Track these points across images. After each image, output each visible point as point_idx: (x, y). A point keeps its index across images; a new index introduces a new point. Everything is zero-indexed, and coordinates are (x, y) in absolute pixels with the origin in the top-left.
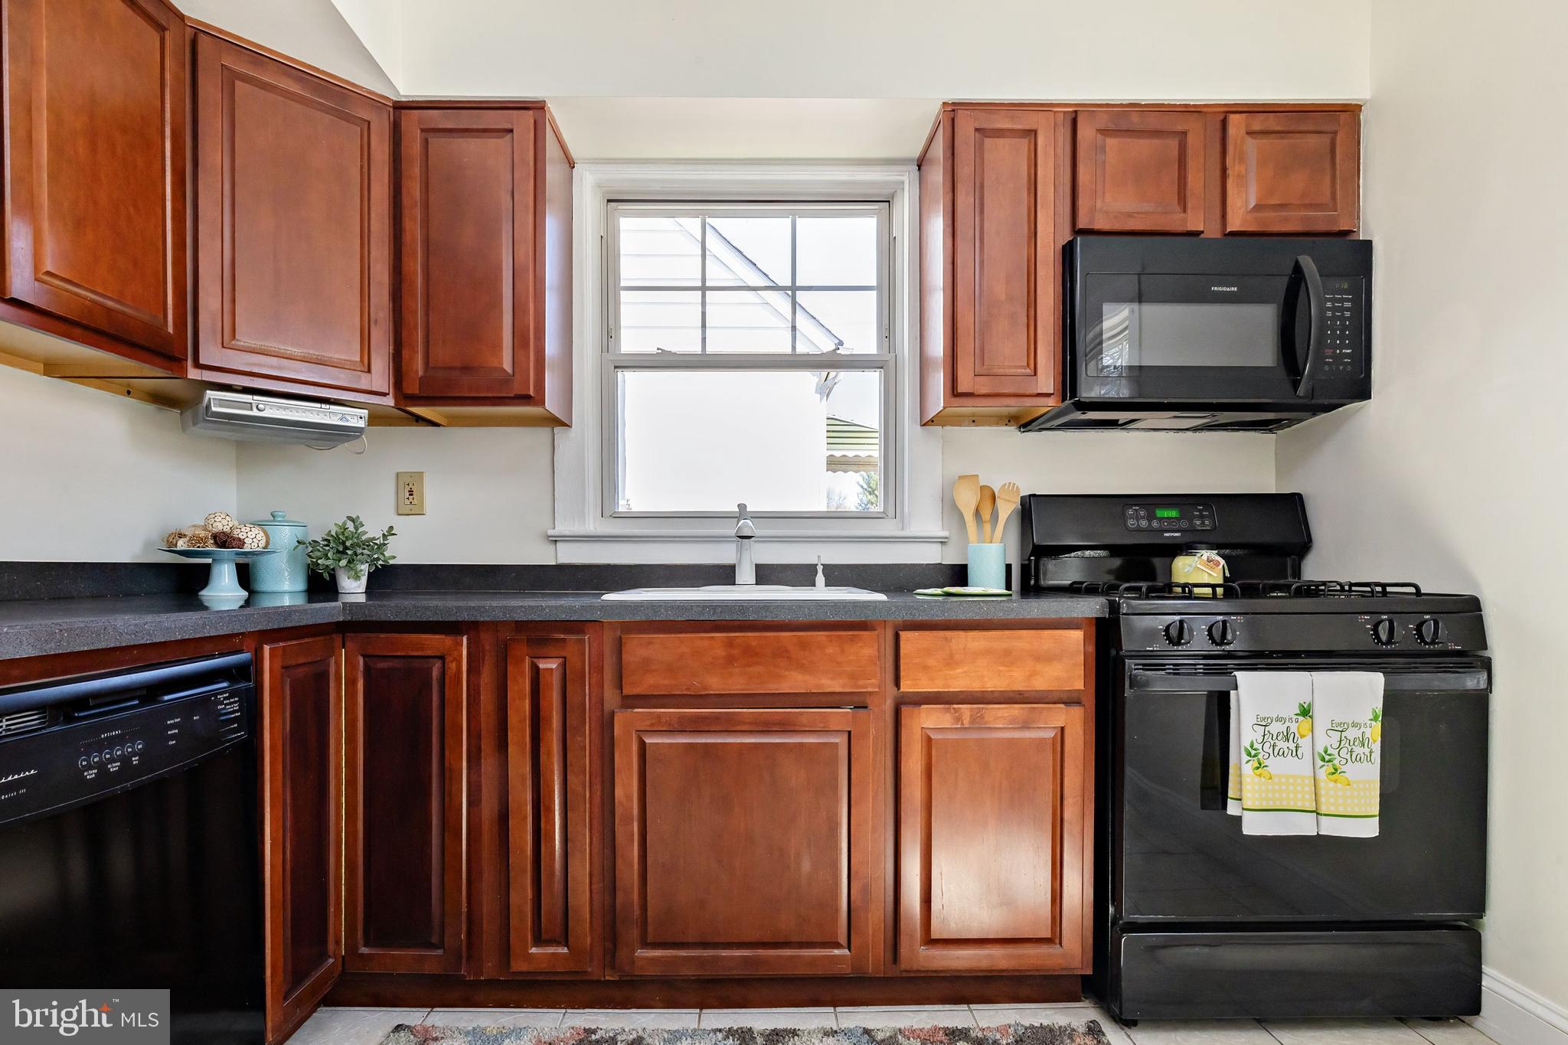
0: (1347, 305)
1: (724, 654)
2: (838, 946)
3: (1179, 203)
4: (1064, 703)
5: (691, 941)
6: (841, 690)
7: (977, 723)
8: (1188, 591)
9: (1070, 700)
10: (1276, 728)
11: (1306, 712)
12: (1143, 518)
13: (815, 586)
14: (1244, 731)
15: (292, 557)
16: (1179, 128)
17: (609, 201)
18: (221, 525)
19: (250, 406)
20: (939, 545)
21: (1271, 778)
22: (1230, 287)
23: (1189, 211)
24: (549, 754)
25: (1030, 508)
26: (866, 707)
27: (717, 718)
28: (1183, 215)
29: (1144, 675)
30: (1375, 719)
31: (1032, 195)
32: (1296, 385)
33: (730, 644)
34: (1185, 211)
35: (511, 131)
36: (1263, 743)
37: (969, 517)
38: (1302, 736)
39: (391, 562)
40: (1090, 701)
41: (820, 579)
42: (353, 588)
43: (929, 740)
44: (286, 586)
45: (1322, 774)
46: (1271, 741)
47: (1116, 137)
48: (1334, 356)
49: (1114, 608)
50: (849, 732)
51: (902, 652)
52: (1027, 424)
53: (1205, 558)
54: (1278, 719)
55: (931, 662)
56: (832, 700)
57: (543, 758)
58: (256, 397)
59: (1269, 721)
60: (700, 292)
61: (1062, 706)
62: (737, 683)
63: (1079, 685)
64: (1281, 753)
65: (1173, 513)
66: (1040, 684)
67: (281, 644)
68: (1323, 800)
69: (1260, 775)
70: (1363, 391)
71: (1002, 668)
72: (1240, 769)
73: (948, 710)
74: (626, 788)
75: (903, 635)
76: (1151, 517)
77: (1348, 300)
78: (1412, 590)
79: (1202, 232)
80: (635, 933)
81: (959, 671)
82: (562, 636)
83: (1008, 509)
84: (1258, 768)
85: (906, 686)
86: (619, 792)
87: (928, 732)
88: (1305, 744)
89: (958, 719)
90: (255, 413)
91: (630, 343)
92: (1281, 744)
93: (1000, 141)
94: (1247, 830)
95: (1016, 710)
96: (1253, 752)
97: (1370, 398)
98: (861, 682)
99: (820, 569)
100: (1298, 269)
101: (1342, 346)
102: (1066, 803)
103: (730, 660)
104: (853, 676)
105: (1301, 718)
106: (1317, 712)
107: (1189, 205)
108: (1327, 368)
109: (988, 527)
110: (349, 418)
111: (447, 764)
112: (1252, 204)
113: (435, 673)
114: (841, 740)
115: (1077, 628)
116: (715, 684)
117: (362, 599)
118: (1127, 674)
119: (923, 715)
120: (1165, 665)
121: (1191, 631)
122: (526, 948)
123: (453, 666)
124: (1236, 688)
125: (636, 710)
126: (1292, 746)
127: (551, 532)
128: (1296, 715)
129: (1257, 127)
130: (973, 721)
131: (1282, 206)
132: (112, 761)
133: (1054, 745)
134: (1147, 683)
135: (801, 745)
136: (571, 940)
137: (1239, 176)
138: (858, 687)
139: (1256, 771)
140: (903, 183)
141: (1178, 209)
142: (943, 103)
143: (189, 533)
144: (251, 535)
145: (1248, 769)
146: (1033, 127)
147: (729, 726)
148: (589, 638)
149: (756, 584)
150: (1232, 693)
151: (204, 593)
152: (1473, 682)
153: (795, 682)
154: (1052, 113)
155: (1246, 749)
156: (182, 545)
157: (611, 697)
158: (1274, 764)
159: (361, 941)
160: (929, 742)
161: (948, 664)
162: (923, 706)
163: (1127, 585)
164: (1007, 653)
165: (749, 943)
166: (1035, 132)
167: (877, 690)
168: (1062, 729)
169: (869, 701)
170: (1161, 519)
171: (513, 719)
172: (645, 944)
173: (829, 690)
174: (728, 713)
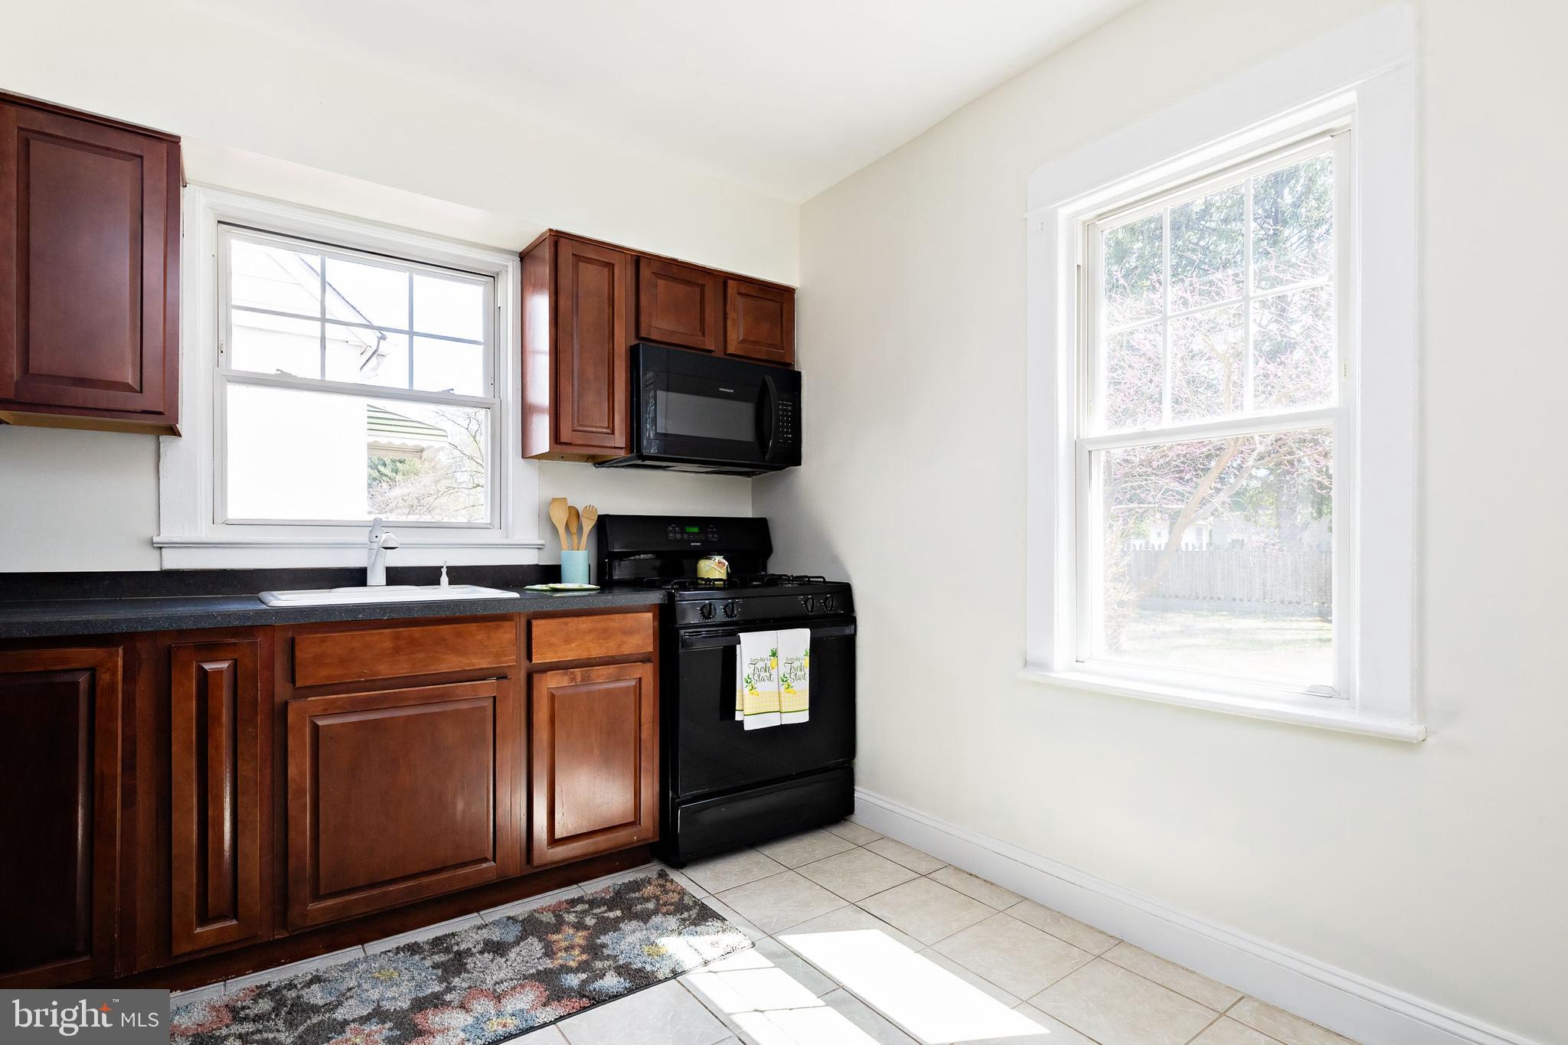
0: (790, 408)
1: (391, 645)
2: (486, 860)
3: (701, 331)
4: (641, 662)
5: (361, 884)
6: (489, 666)
7: (586, 679)
8: (710, 584)
9: (645, 659)
10: (760, 665)
11: (774, 654)
12: (677, 532)
13: (439, 586)
14: (744, 668)
16: (700, 282)
17: (219, 222)
20: (537, 550)
21: (758, 695)
22: (730, 389)
23: (706, 336)
24: (218, 747)
25: (605, 525)
26: (505, 677)
27: (385, 697)
28: (703, 338)
29: (690, 639)
30: (806, 655)
31: (611, 309)
32: (764, 454)
33: (397, 638)
34: (704, 336)
35: (141, 157)
36: (754, 674)
37: (561, 529)
38: (773, 668)
40: (656, 658)
41: (444, 579)
45: (782, 689)
46: (758, 673)
47: (664, 279)
48: (783, 438)
49: (671, 597)
50: (494, 698)
51: (534, 635)
52: (600, 462)
53: (717, 561)
54: (761, 660)
55: (554, 640)
56: (481, 675)
57: (211, 752)
59: (757, 661)
61: (640, 663)
62: (403, 669)
63: (650, 649)
64: (762, 679)
65: (696, 530)
66: (627, 650)
68: (783, 704)
69: (752, 694)
70: (796, 460)
71: (601, 641)
72: (742, 692)
73: (566, 674)
74: (299, 767)
75: (535, 623)
76: (683, 532)
77: (789, 405)
78: (822, 580)
79: (713, 351)
80: (307, 890)
81: (573, 645)
82: (233, 641)
83: (588, 525)
84: (751, 690)
85: (537, 659)
86: (292, 771)
87: (552, 691)
88: (774, 672)
89: (573, 679)
92: (763, 674)
94: (747, 727)
95: (611, 669)
96: (749, 680)
97: (800, 465)
98: (503, 659)
99: (444, 571)
100: (764, 382)
101: (787, 433)
102: (642, 728)
103: (397, 650)
104: (497, 655)
105: (772, 658)
106: (779, 654)
107: (706, 333)
108: (780, 445)
109: (575, 537)
111: (97, 771)
112: (741, 338)
113: (84, 684)
114: (489, 704)
115: (649, 611)
116: (385, 670)
118: (681, 639)
119: (548, 679)
120: (701, 632)
121: (715, 610)
122: (190, 931)
123: (106, 676)
124: (740, 643)
125: (309, 699)
126: (768, 674)
127: (156, 539)
128: (770, 656)
129: (743, 291)
130: (583, 680)
131: (756, 343)
133: (635, 690)
134: (692, 644)
135: (457, 711)
136: (241, 910)
137: (734, 320)
138: (501, 663)
139: (750, 692)
140: (507, 266)
141: (700, 334)
142: (550, 229)
145: (746, 690)
146: (612, 261)
147: (395, 703)
148: (261, 641)
149: (387, 586)
150: (738, 646)
152: (848, 631)
153: (451, 663)
154: (623, 255)
155: (745, 679)
157: (282, 690)
158: (759, 686)
160: (553, 697)
161: (565, 641)
162: (549, 673)
163: (675, 581)
164: (605, 630)
166: (613, 265)
167: (515, 664)
168: (640, 679)
169: (508, 672)
170: (689, 534)
171: (177, 719)
172: (317, 897)
173: (478, 667)
174: (395, 692)
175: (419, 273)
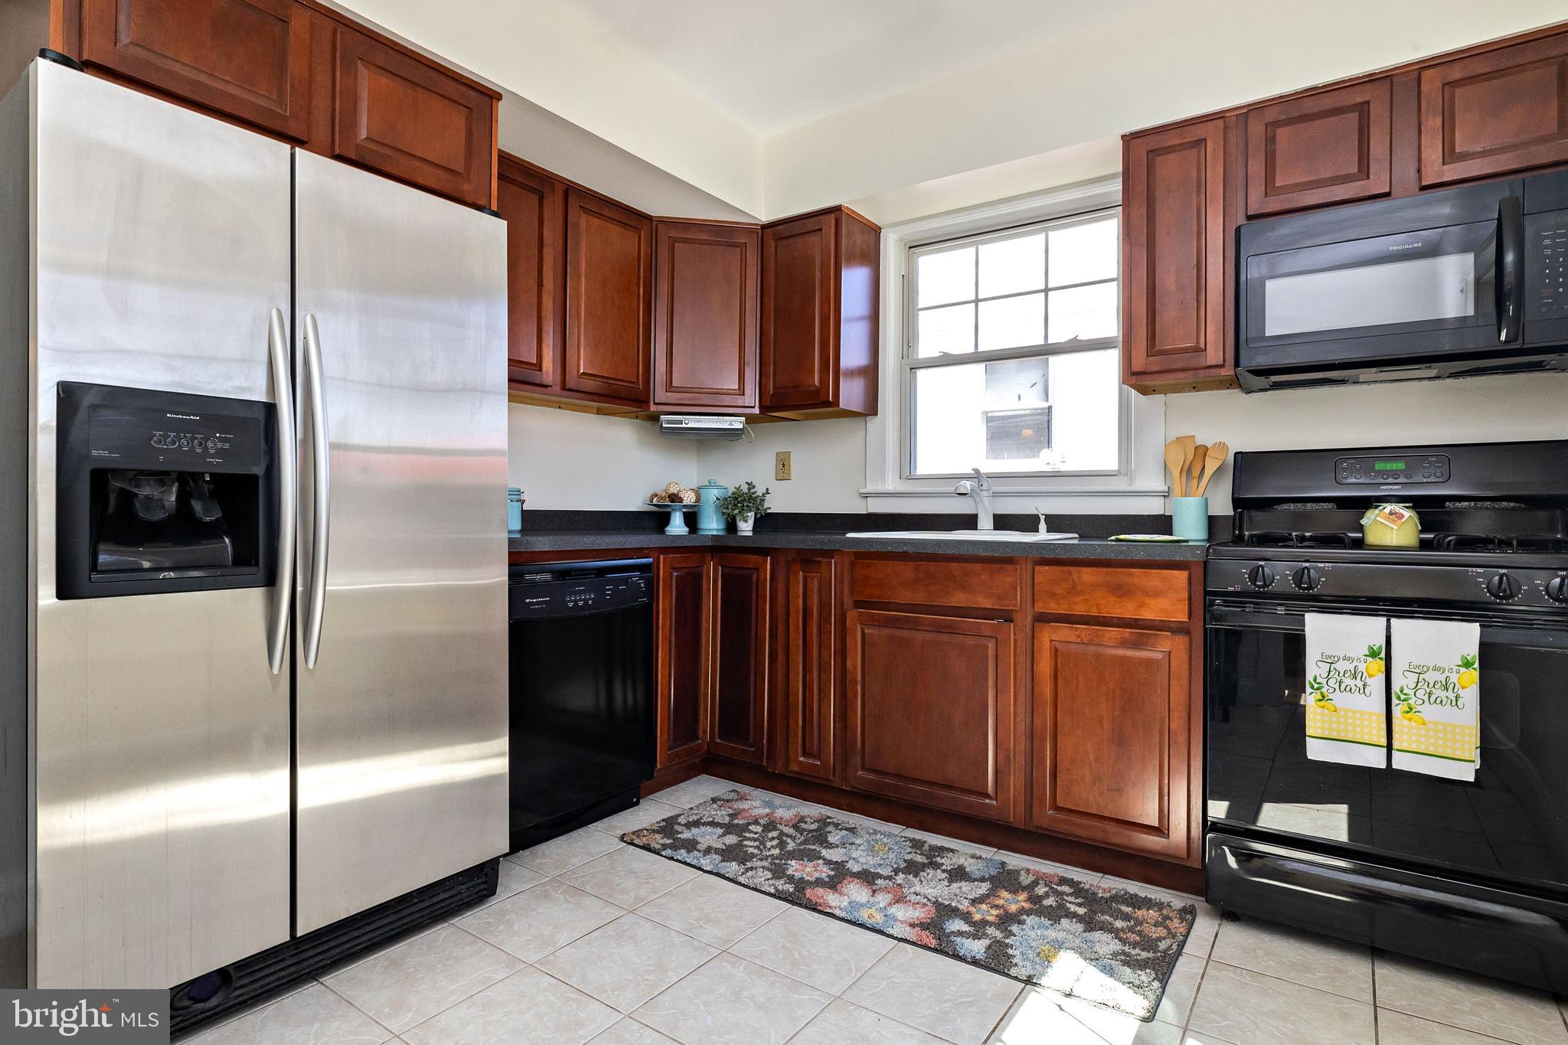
1: (913, 576)
2: (988, 796)
3: (1362, 171)
4: (1169, 631)
6: (993, 607)
7: (1094, 639)
9: (1174, 629)
12: (1358, 470)
13: (1038, 532)
15: (718, 507)
16: (1359, 100)
17: (910, 248)
18: (673, 490)
19: (681, 422)
20: (1162, 498)
21: (1336, 711)
22: (1413, 243)
23: (1375, 175)
26: (1012, 621)
28: (1367, 180)
29: (1219, 610)
32: (1500, 331)
34: (1369, 176)
35: (821, 230)
36: (1328, 678)
38: (1371, 676)
39: (768, 511)
40: (1196, 633)
41: (1043, 526)
42: (746, 527)
43: (1056, 650)
44: (714, 526)
46: (1338, 678)
50: (999, 640)
51: (1037, 582)
54: (1345, 658)
55: (1058, 590)
56: (985, 614)
58: (685, 417)
59: (1336, 659)
60: (974, 304)
61: (1168, 633)
62: (920, 597)
63: (1183, 617)
64: (1348, 689)
66: (1149, 614)
67: (671, 556)
68: (1396, 736)
69: (1323, 707)
71: (1115, 598)
73: (1071, 628)
74: (853, 661)
75: (1039, 569)
76: (1369, 469)
79: (1389, 193)
80: (858, 759)
81: (1080, 598)
82: (819, 559)
83: (1212, 466)
84: (1320, 700)
85: (1041, 608)
87: (1056, 644)
88: (1372, 682)
89: (1079, 636)
90: (684, 425)
91: (926, 349)
92: (1348, 681)
93: (1171, 156)
94: (1314, 756)
95: (1129, 634)
96: (1316, 686)
98: (1005, 602)
99: (1042, 518)
102: (1172, 715)
103: (917, 581)
104: (998, 597)
105: (1370, 659)
107: (1373, 171)
108: (1545, 309)
110: (733, 423)
112: (1453, 153)
113: (754, 579)
114: (991, 643)
116: (905, 596)
117: (750, 534)
118: (1208, 609)
119: (1051, 630)
122: (797, 757)
123: (763, 574)
125: (860, 610)
126: (1360, 684)
127: (862, 491)
128: (1365, 656)
129: (1452, 77)
130: (1090, 639)
131: (1490, 149)
132: (570, 601)
133: (1163, 665)
135: (962, 644)
136: (822, 756)
137: (1435, 130)
138: (1003, 606)
139: (1319, 703)
142: (1122, 136)
143: (659, 493)
144: (687, 495)
145: (1311, 700)
146: (1203, 137)
148: (835, 561)
149: (994, 529)
151: (667, 529)
153: (959, 599)
154: (1223, 119)
155: (1310, 682)
156: (655, 501)
157: (846, 601)
158: (1340, 699)
159: (717, 736)
160: (1056, 652)
161: (1071, 593)
162: (1051, 624)
164: (1121, 586)
165: (927, 781)
166: (1204, 140)
167: (1019, 608)
168: (1170, 652)
169: (1015, 616)
170: (1382, 472)
171: (793, 611)
172: (864, 769)
173: (983, 606)
174: (914, 617)
175: (1053, 229)
